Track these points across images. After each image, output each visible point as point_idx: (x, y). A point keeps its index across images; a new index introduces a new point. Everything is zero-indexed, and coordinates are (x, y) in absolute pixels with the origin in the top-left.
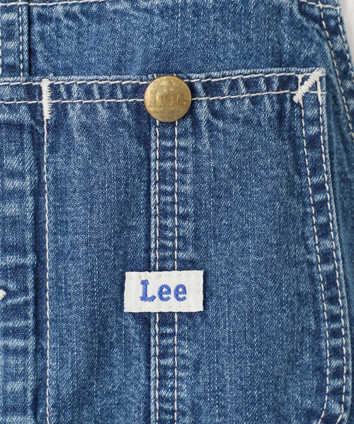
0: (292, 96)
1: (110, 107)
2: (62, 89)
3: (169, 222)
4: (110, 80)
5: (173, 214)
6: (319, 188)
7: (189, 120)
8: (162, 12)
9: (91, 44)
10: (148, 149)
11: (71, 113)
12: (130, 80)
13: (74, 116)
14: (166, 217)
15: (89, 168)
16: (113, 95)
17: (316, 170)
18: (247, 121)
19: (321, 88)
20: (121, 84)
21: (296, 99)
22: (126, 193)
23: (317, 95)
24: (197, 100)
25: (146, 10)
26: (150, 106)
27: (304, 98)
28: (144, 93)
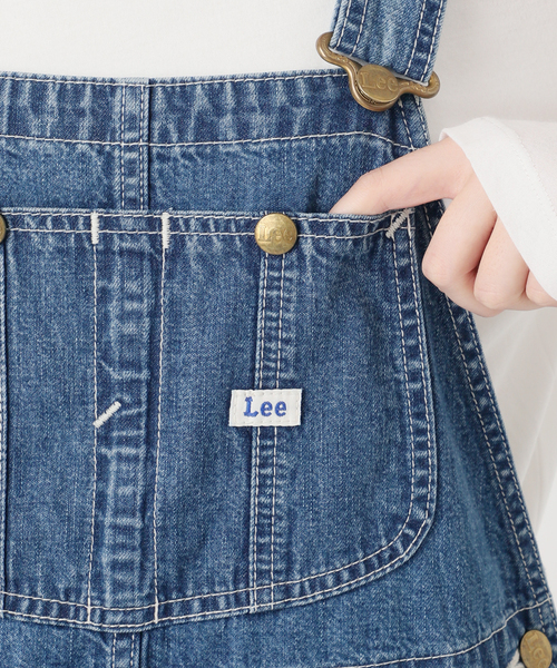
0: (385, 232)
1: (224, 239)
2: (181, 222)
3: (273, 346)
4: (224, 216)
5: (277, 339)
6: (410, 314)
7: (294, 255)
8: (270, 156)
9: (206, 181)
10: (257, 278)
11: (189, 244)
12: (244, 216)
13: (192, 247)
14: (270, 341)
16: (227, 229)
17: (407, 297)
19: (411, 224)
20: (234, 219)
21: (388, 235)
22: (234, 316)
23: (407, 230)
24: (303, 237)
25: (255, 153)
26: (260, 240)
27: (395, 233)
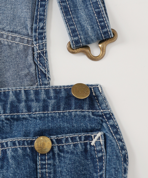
0: (90, 143)
1: (23, 149)
2: (4, 144)
7: (51, 153)
9: (15, 129)
11: (8, 152)
13: (9, 153)
15: (15, 172)
16: (23, 144)
18: (72, 153)
19: (102, 139)
20: (26, 140)
21: (92, 144)
23: (100, 141)
24: (54, 146)
25: (34, 118)
26: (37, 148)
27: (95, 143)
28: (34, 143)
